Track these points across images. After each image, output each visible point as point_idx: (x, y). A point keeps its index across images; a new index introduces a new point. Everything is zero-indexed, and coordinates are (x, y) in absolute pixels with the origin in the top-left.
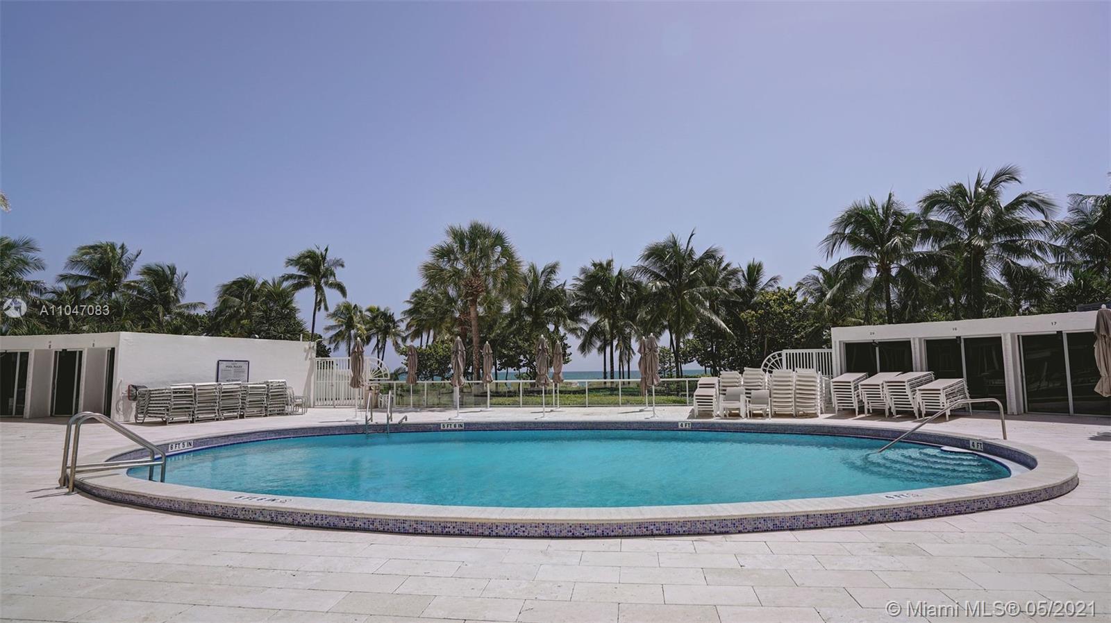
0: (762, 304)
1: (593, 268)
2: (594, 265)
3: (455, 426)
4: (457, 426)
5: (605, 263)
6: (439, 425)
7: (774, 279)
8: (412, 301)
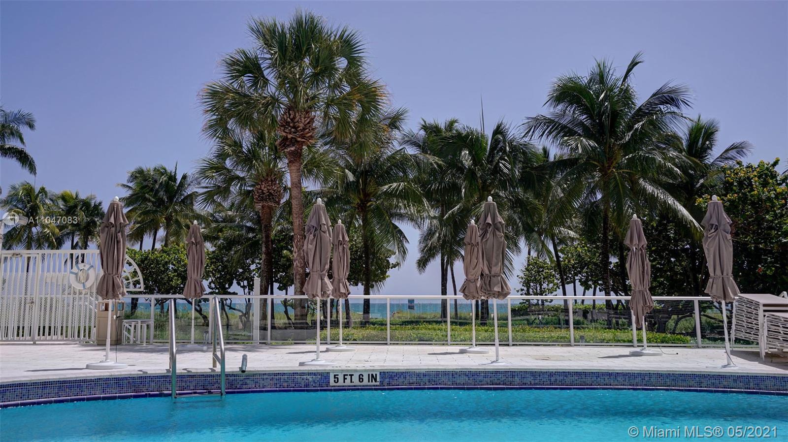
0: (732, 184)
1: (422, 133)
2: (425, 128)
3: (361, 379)
4: (366, 378)
5: (442, 126)
6: (325, 375)
7: (739, 148)
8: (130, 185)
